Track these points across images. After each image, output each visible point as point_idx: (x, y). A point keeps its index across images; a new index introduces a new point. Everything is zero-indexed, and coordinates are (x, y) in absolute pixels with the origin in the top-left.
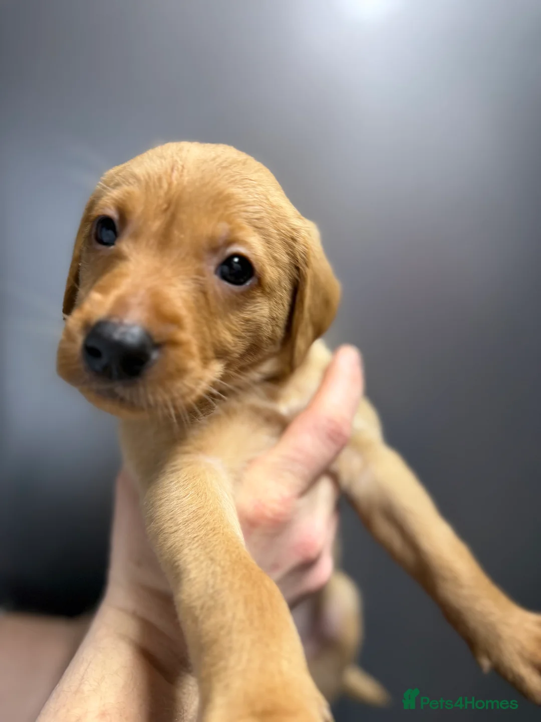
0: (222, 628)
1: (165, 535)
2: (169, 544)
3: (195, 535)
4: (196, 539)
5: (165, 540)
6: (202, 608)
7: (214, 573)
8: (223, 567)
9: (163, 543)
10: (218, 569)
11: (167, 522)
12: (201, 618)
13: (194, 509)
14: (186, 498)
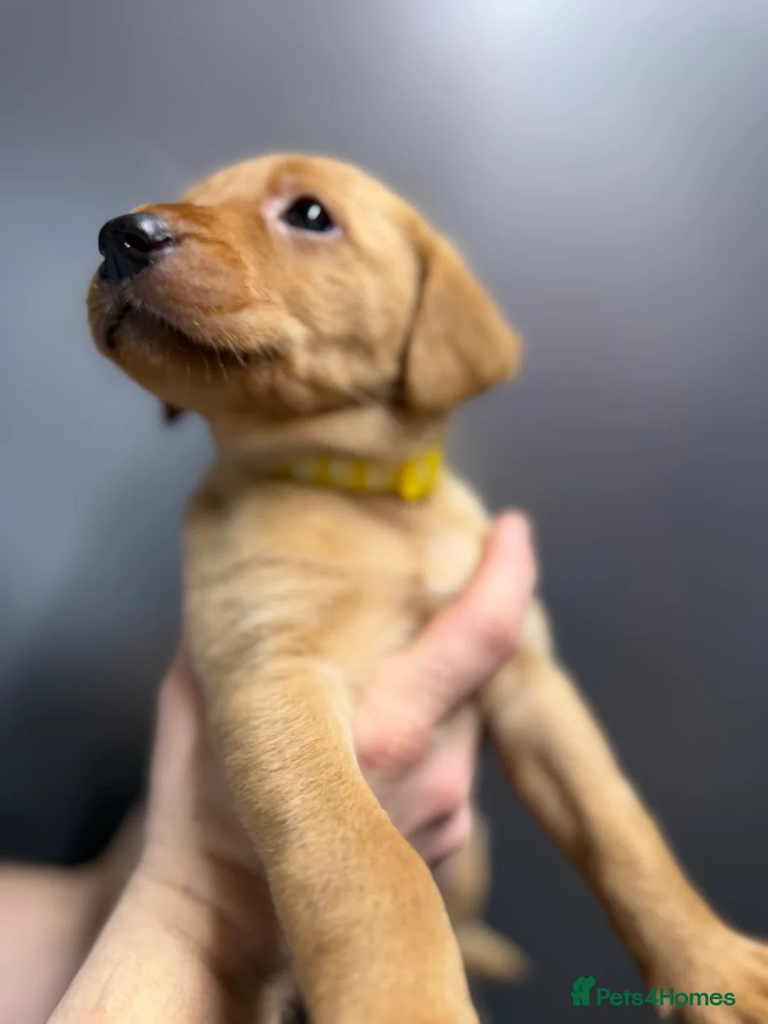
0: (358, 922)
1: (260, 773)
2: (267, 788)
3: (312, 779)
4: (313, 786)
5: (262, 779)
6: (323, 890)
7: (343, 839)
8: (359, 832)
9: (255, 785)
10: (351, 835)
11: (263, 754)
12: (322, 904)
13: (311, 739)
14: (296, 721)
